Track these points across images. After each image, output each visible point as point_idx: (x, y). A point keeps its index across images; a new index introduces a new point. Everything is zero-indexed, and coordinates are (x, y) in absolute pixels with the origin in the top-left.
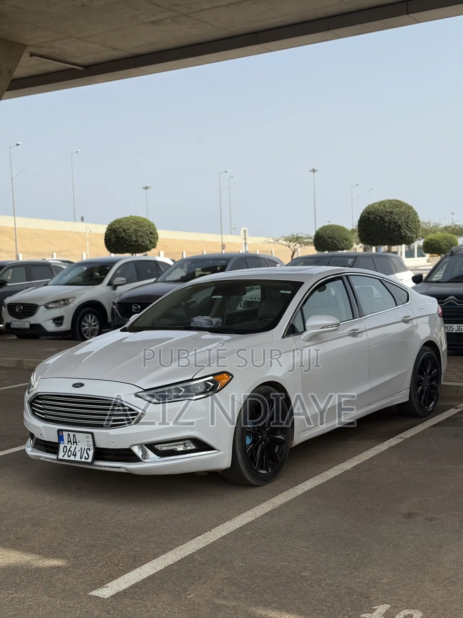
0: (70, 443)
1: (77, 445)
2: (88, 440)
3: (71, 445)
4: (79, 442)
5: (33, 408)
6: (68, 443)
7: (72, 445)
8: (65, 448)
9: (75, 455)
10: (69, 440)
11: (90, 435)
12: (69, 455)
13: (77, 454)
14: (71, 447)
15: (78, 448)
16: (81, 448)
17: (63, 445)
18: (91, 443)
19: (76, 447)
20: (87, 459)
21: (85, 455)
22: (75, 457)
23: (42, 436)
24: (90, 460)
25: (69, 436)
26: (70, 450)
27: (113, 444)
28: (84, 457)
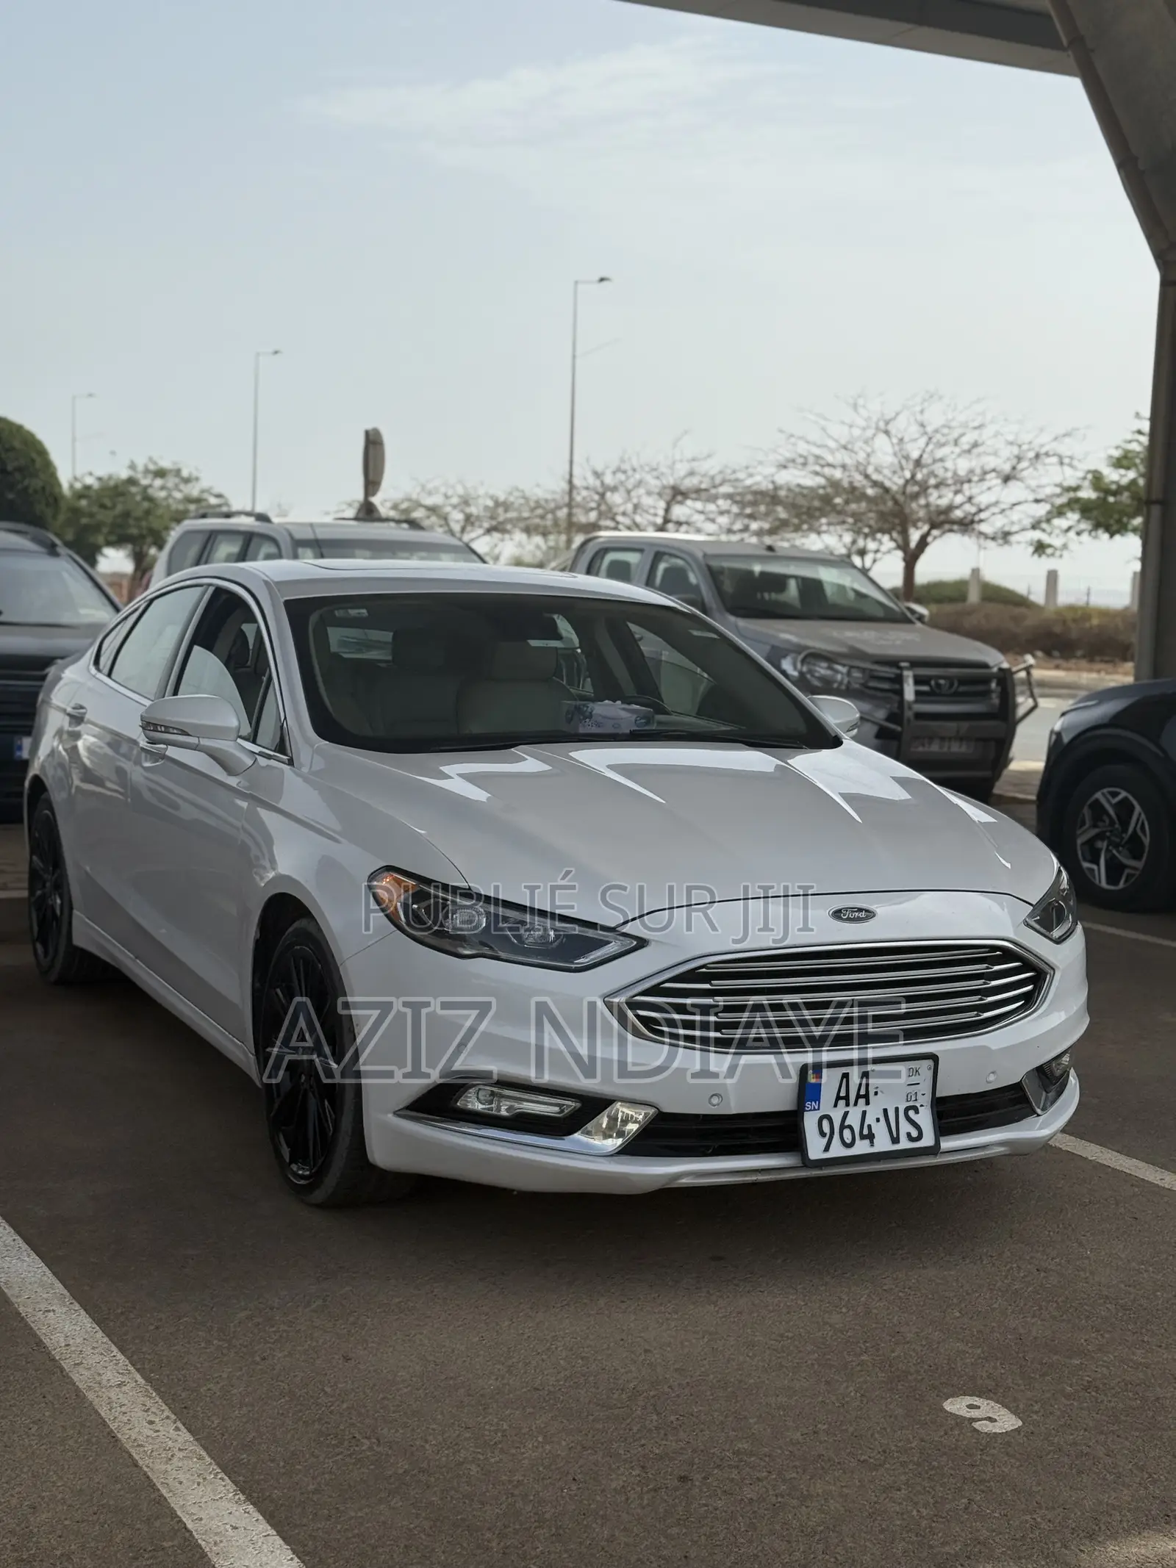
0: (842, 1103)
1: (867, 1103)
2: (916, 1079)
4: (876, 1093)
6: (836, 1105)
7: (851, 1109)
8: (825, 1123)
9: (871, 1137)
11: (925, 1065)
12: (848, 1141)
13: (873, 1131)
14: (846, 1114)
15: (874, 1112)
16: (885, 1111)
17: (819, 1114)
18: (926, 1087)
19: (864, 1113)
20: (920, 1137)
21: (905, 1127)
22: (872, 1144)
23: (715, 1100)
24: (928, 1140)
25: (845, 1080)
26: (846, 1123)
27: (992, 1078)
28: (903, 1137)
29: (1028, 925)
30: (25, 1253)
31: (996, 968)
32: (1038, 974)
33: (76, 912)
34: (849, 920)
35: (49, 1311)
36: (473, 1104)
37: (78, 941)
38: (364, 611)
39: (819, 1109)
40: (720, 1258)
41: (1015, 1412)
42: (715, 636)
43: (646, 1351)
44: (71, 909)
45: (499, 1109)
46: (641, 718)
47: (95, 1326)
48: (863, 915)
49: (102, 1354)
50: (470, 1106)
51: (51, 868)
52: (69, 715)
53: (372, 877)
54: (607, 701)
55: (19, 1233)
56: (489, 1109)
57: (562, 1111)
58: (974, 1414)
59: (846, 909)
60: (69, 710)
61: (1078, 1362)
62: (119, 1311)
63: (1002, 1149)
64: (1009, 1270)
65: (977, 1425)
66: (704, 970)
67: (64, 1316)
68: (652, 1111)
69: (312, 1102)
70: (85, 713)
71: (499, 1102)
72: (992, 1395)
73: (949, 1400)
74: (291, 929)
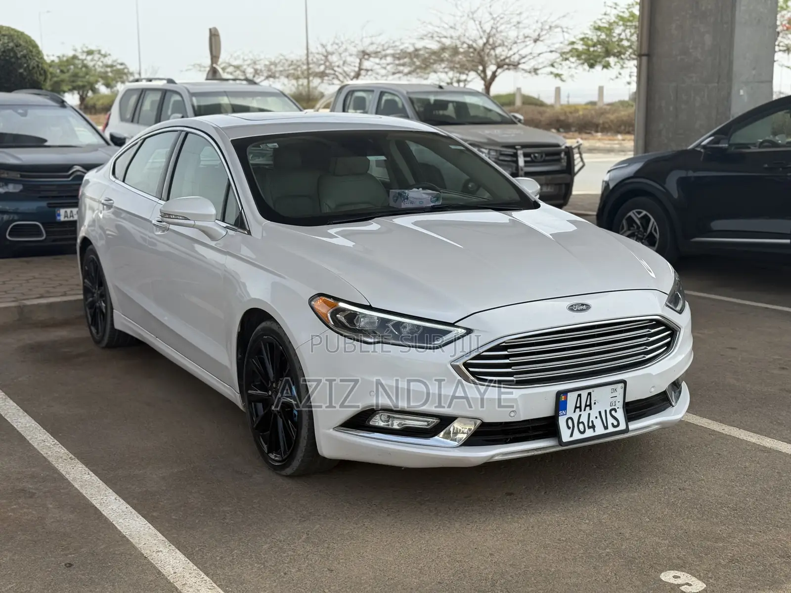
0: (578, 410)
1: (591, 409)
2: (615, 394)
3: (580, 413)
4: (595, 403)
5: (471, 369)
6: (575, 412)
7: (583, 413)
8: (570, 421)
9: (593, 427)
11: (620, 386)
12: (582, 430)
13: (594, 424)
14: (580, 415)
15: (594, 413)
16: (600, 413)
17: (566, 417)
18: (620, 398)
19: (589, 414)
20: (618, 425)
21: (611, 420)
22: (594, 431)
23: (512, 414)
24: (622, 426)
25: (579, 398)
26: (580, 421)
27: (653, 390)
28: (610, 426)
29: (667, 306)
30: (135, 515)
31: (653, 331)
32: (672, 332)
33: (114, 310)
34: (578, 310)
35: (159, 551)
36: (379, 423)
37: (117, 326)
38: (276, 144)
39: (566, 414)
40: (511, 494)
41: (700, 578)
42: (462, 148)
43: (491, 554)
44: (112, 309)
45: (392, 424)
46: (434, 198)
47: (187, 559)
48: (584, 307)
49: (196, 577)
50: (377, 424)
51: (97, 287)
52: (103, 204)
53: (312, 299)
54: (414, 189)
55: (128, 503)
56: (387, 425)
57: (428, 425)
58: (678, 581)
59: (575, 305)
60: (103, 201)
61: (721, 545)
62: (197, 549)
63: (657, 426)
64: (665, 491)
65: (683, 588)
66: (504, 344)
67: (168, 554)
68: (479, 422)
69: (280, 422)
70: (113, 203)
71: (392, 421)
72: (684, 569)
73: (663, 574)
74: (259, 328)
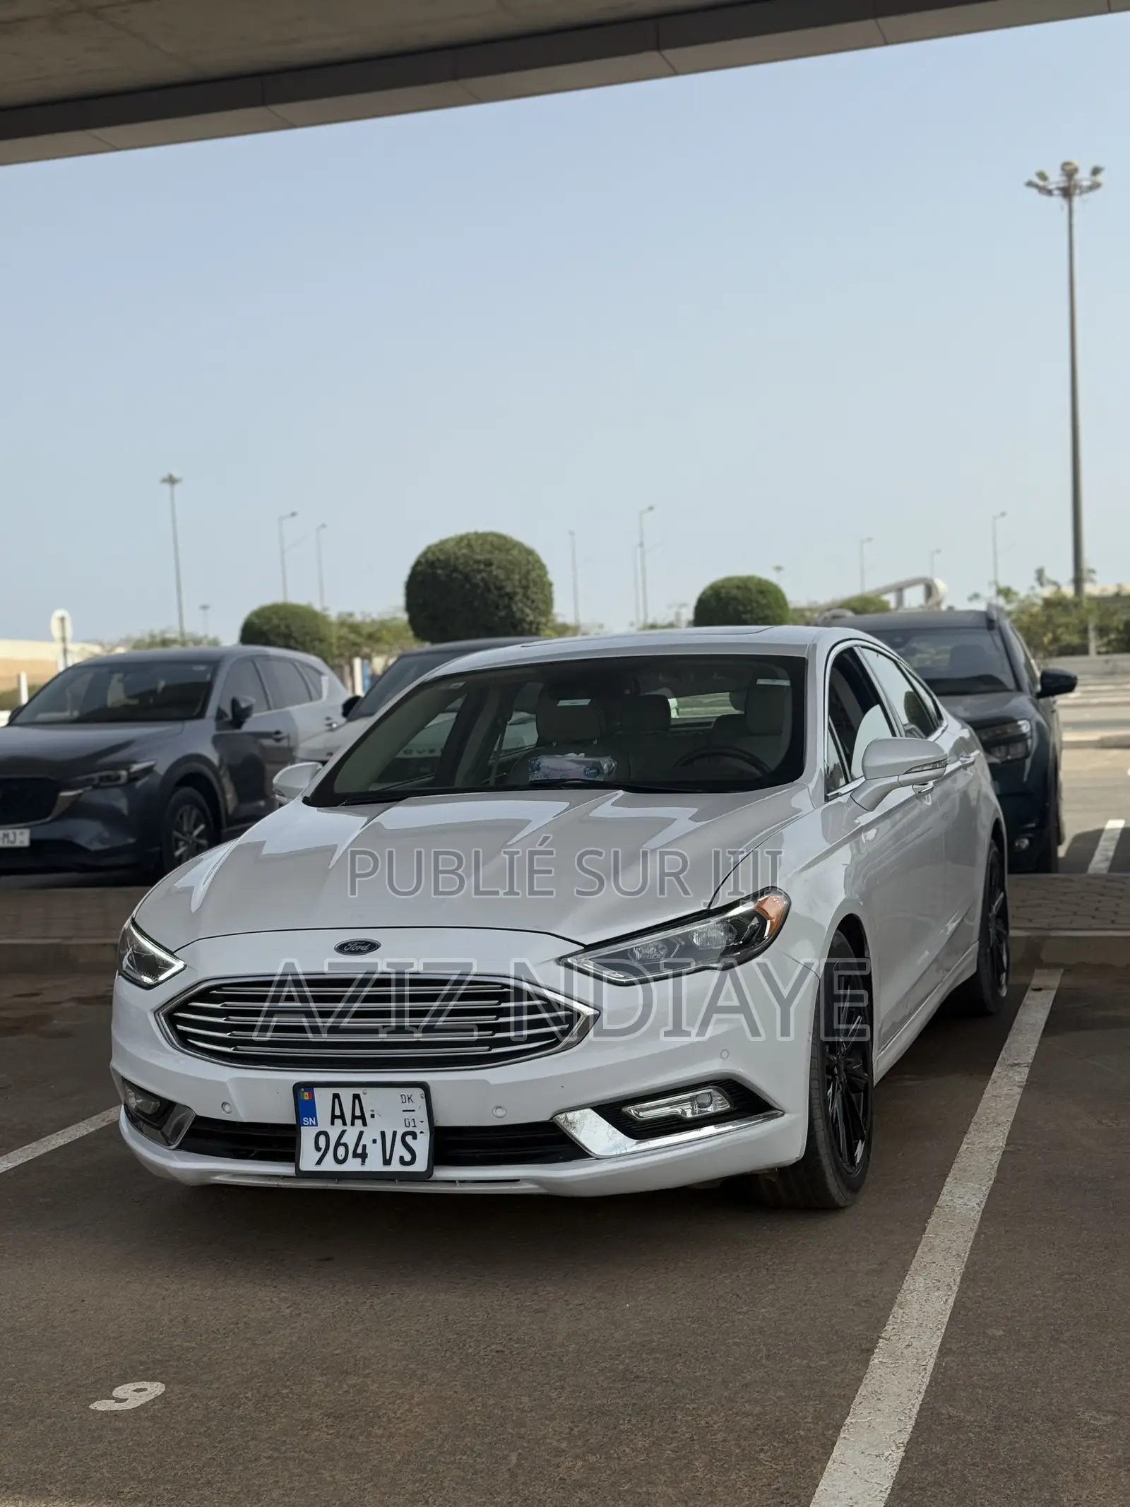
0: (338, 1122)
1: (365, 1124)
2: (409, 1106)
3: (345, 1128)
4: (373, 1116)
6: (333, 1123)
7: (348, 1128)
8: (322, 1140)
9: (363, 1156)
10: (337, 1113)
11: (416, 1093)
12: (341, 1158)
13: (367, 1152)
14: (343, 1132)
15: (370, 1133)
16: (383, 1134)
17: (315, 1130)
18: (422, 1114)
19: (361, 1133)
20: (412, 1162)
21: (400, 1150)
22: (363, 1162)
23: (226, 1108)
24: (421, 1165)
26: (342, 1141)
27: (500, 1113)
28: (396, 1160)
29: (562, 964)
34: (353, 952)
39: (317, 1125)
48: (366, 948)
59: (350, 943)
68: (192, 1115)
